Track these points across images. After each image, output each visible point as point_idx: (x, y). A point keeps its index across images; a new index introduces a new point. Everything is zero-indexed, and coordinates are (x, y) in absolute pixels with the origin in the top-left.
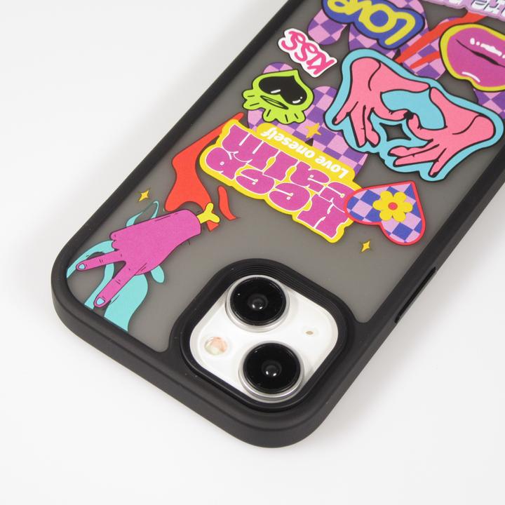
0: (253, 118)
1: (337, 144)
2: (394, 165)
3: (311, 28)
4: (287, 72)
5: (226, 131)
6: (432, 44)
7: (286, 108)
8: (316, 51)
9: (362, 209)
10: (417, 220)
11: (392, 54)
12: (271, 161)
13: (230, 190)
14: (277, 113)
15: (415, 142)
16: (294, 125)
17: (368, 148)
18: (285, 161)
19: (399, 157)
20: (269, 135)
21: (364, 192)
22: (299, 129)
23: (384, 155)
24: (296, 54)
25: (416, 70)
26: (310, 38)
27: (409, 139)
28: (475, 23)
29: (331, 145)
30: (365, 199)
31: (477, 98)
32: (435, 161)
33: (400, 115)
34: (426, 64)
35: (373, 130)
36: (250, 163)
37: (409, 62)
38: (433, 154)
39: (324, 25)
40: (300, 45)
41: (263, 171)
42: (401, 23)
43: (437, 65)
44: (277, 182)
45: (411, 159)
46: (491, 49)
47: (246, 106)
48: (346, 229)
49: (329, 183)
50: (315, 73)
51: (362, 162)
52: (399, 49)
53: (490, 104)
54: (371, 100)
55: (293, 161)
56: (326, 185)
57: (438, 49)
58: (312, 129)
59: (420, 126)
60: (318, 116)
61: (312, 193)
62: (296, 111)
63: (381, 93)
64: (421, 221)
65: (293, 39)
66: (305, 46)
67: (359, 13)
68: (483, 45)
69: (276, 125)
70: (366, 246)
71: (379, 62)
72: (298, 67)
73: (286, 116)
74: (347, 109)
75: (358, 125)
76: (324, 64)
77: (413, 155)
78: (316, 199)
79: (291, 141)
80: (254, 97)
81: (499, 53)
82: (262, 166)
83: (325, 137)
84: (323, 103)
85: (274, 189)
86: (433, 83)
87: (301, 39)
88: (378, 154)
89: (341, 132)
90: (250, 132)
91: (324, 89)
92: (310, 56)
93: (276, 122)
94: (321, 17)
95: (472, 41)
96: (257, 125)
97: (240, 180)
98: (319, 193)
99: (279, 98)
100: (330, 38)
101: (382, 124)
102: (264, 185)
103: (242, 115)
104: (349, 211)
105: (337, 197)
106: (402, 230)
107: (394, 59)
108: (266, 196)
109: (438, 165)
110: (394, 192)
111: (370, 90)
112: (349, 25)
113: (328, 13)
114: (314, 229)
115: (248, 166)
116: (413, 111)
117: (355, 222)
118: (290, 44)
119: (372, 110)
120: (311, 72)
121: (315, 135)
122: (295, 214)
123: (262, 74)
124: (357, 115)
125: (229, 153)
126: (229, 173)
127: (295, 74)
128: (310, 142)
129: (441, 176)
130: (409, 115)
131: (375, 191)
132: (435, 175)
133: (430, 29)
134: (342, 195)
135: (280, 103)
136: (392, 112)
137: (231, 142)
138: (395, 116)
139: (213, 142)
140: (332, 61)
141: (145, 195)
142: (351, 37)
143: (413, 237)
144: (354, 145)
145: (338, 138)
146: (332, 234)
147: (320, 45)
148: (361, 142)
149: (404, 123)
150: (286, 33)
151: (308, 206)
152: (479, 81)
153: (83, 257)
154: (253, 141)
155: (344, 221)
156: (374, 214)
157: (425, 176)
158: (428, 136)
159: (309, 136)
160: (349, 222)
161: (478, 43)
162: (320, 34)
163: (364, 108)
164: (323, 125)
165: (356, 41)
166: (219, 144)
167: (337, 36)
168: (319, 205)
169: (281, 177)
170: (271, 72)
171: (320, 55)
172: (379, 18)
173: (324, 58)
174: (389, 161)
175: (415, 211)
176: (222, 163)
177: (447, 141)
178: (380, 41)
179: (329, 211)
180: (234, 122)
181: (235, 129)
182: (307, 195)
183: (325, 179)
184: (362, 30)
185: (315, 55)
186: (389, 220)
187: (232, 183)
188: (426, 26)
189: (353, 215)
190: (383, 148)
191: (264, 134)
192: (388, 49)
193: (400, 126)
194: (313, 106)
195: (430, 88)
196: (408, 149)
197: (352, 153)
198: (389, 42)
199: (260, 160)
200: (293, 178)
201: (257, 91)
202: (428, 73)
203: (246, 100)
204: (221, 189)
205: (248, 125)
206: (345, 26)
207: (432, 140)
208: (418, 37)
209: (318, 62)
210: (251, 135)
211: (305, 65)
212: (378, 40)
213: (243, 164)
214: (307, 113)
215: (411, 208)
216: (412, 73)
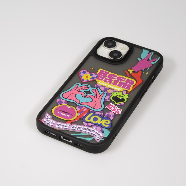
0: (125, 92)
1: (103, 89)
2: (88, 86)
3: (114, 115)
4: (119, 103)
5: (131, 89)
6: (80, 114)
7: (117, 95)
8: (111, 109)
9: (94, 76)
10: (81, 75)
11: (91, 111)
12: (118, 83)
13: (127, 76)
14: (119, 94)
15: (83, 91)
16: (114, 92)
17: (95, 89)
18: (115, 84)
19: (87, 87)
20: (120, 89)
21: (94, 79)
22: (113, 91)
23: (90, 87)
24: (117, 108)
25: (84, 107)
26: (114, 112)
27: (84, 91)
28: (68, 121)
29: (104, 88)
30: (94, 78)
31: (68, 102)
32: (77, 87)
33: (87, 97)
34: (81, 109)
35: (94, 93)
37: (86, 109)
38: (78, 89)
39: (110, 116)
40: (116, 110)
41: (120, 81)
42: (89, 119)
43: (78, 109)
44: (116, 79)
45: (83, 87)
46: (64, 114)
47: (127, 95)
48: (98, 71)
49: (103, 80)
50: (111, 104)
51: (96, 85)
52: (89, 112)
53: (64, 101)
54: (95, 99)
55: (113, 84)
56: (104, 80)
57: (78, 113)
58: (109, 91)
59: (82, 94)
60: (108, 94)
61: (107, 78)
62: (114, 95)
63: (93, 101)
64: (80, 74)
65: (118, 112)
66: (115, 110)
67: (101, 120)
68: (66, 115)
69: (119, 91)
70: (92, 69)
71: (94, 108)
72: (116, 105)
73: (117, 93)
74: (101, 97)
75: (98, 93)
76: (109, 106)
77: (83, 88)
78: (106, 77)
79: (114, 88)
80: (126, 97)
81: (61, 114)
82: (120, 82)
83: (106, 90)
84: (107, 97)
85: (116, 78)
86: (79, 105)
87: (116, 112)
88: (92, 87)
89: (102, 91)
90: (125, 89)
91: (108, 100)
92: (113, 108)
93: (119, 92)
94: (112, 118)
95: (69, 116)
96: (123, 91)
97: (125, 79)
98: (105, 78)
99: (119, 97)
100: (108, 113)
101: (92, 94)
102: (119, 78)
103: (128, 92)
104: (98, 75)
106: (84, 73)
107: (90, 109)
108: (118, 76)
110: (87, 80)
111: (96, 101)
112: (104, 117)
113: (110, 119)
114: (105, 71)
115: (124, 82)
118: (119, 110)
119: (94, 97)
120: (112, 104)
121: (108, 90)
122: (110, 73)
123: (125, 102)
124: (98, 95)
125: (129, 84)
126: (128, 81)
127: (116, 103)
128: (109, 88)
129: (76, 84)
130: (85, 97)
131: (92, 80)
132: (77, 84)
133: (81, 118)
134: (100, 78)
135: (119, 96)
136: (89, 97)
137: (129, 87)
138: (89, 96)
139: (133, 86)
140: (107, 107)
141: (147, 74)
142: (102, 114)
143: (81, 71)
144: (98, 89)
145: (103, 90)
146: (101, 70)
147: (111, 111)
148: (96, 90)
149: (86, 95)
150: (120, 113)
151: (107, 75)
152: (67, 106)
153: (157, 61)
154: (124, 87)
155: (98, 73)
156: (91, 75)
157: (80, 84)
158: (80, 93)
159: (110, 90)
160: (97, 73)
161: (67, 116)
162: (111, 114)
163: (97, 97)
164: (107, 92)
165: (101, 113)
166: (132, 86)
167: (106, 114)
168: (105, 75)
169: (115, 81)
170: (123, 103)
171: (110, 108)
172: (95, 119)
173: (109, 108)
174: (89, 86)
175: (82, 77)
176: (130, 82)
177: (75, 92)
178: (94, 114)
179: (102, 75)
180: (130, 91)
181: (129, 89)
183: (104, 81)
184: (100, 116)
185: (112, 108)
186: (88, 74)
187: (127, 78)
188: (82, 119)
189: (97, 74)
190: (91, 89)
191: (121, 89)
192: (92, 112)
193: (87, 94)
194: (110, 96)
195: (80, 103)
196: (84, 89)
197: (99, 87)
198: (92, 114)
199: (121, 84)
200: (112, 80)
202: (80, 107)
203: (128, 96)
204: (129, 77)
205: (126, 90)
206: (105, 117)
207: (78, 92)
208: (84, 116)
209: (110, 107)
210: (124, 88)
211: (114, 106)
212: (95, 114)
213: (125, 82)
214: (111, 95)
215: (83, 77)
216: (85, 106)
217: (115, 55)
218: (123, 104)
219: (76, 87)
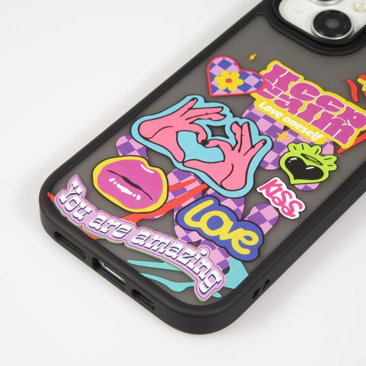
0: (330, 149)
1: (264, 126)
2: (223, 108)
3: (275, 218)
4: (300, 183)
5: (351, 141)
6: (174, 197)
7: (303, 155)
8: (273, 198)
9: (252, 80)
10: (213, 71)
11: (210, 192)
12: (317, 116)
13: (350, 99)
14: (310, 151)
15: (203, 123)
16: (297, 142)
17: (241, 121)
18: (307, 116)
19: (218, 113)
20: (318, 136)
21: (248, 92)
22: (293, 138)
23: (230, 115)
24: (291, 197)
25: (192, 177)
26: (277, 209)
27: (208, 125)
28: (133, 213)
29: (269, 125)
30: (250, 87)
31: (148, 153)
32: (191, 108)
33: (211, 144)
34: (181, 182)
35: (235, 134)
36: (333, 116)
37: (197, 184)
38: (191, 113)
39: (264, 220)
40: (287, 204)
41: (324, 110)
42: (197, 218)
43: (173, 179)
44: (314, 102)
45: (209, 111)
46: (124, 190)
47: (335, 158)
48: (265, 68)
49: (274, 99)
50: (276, 181)
51: (247, 112)
52: (203, 195)
53: (137, 146)
54: (232, 156)
55: (300, 115)
56: (277, 98)
57: (170, 193)
58: (283, 138)
59: (197, 134)
60: (277, 147)
61: (288, 93)
62: (295, 152)
63: (224, 161)
64: (211, 68)
65: (293, 209)
66: (282, 203)
67: (232, 229)
68: (130, 193)
69: (312, 143)
70: (252, 57)
71: (221, 186)
72: (290, 186)
73: (303, 149)
74: (253, 151)
75: (246, 138)
76: (268, 188)
77: (207, 114)
78: (286, 89)
79: (301, 130)
80: (328, 165)
81: (119, 186)
82: (323, 114)
83: (274, 131)
84: (272, 156)
85: (316, 98)
86: (180, 166)
87: (286, 210)
88: (234, 116)
89: (260, 134)
90: (333, 139)
91: (271, 167)
92: (279, 195)
93: (312, 145)
94: (266, 227)
95: (139, 198)
96: (326, 143)
97: (342, 106)
98: (283, 92)
99: (307, 163)
100: (260, 209)
101: (228, 137)
102: (323, 101)
103: (338, 152)
104: (262, 80)
105: (270, 89)
106: (224, 65)
107: (209, 187)
108: (322, 93)
109: (189, 105)
110: (227, 90)
111: (232, 164)
112: (242, 220)
113: (259, 231)
114: (289, 70)
115: (335, 115)
116: (201, 146)
117: (258, 72)
118: (296, 206)
119: (233, 149)
120: (279, 182)
121: (281, 133)
122: (301, 80)
123: (320, 182)
124: (246, 145)
125: (349, 124)
126: (349, 113)
127: (293, 181)
128: (286, 128)
129: (189, 98)
130: (205, 143)
131: (240, 92)
132: (193, 99)
133: (173, 211)
134: (265, 90)
135: (307, 158)
136: (218, 146)
137: (347, 132)
138: (215, 143)
139: (361, 133)
140: (261, 189)
142: (242, 208)
143: (217, 61)
144: (252, 124)
145: (264, 129)
146: (276, 67)
147: (270, 204)
148: (245, 127)
149: (210, 137)
150: (297, 216)
151: (292, 85)
152: (142, 165)
154: (330, 131)
155: (266, 74)
156: (243, 76)
157: (201, 99)
158: (193, 127)
159: (286, 133)
160: (263, 73)
161: (134, 195)
162: (269, 213)
163: (239, 151)
164: (274, 140)
165: (239, 205)
166: (357, 131)
167: (254, 210)
168: (283, 84)
169: (310, 106)
170: (313, 184)
171: (270, 195)
172: (215, 223)
173: (267, 192)
174: (226, 111)
175: (213, 77)
176: (355, 117)
177: (179, 122)
178: (218, 203)
179: (277, 80)
180: (345, 146)
181: (345, 142)
182: (292, 92)
183: (277, 102)
184: (232, 214)
185: (274, 195)
186: (233, 72)
187: (347, 104)
188: (175, 213)
189: (259, 77)
190: (229, 120)
191: (321, 136)
192: (211, 196)
193: (213, 135)
194: (281, 155)
195: (183, 162)
196: (210, 119)
197: (254, 118)
198: (210, 202)
199: (326, 118)
200: (302, 104)
201: (326, 169)
202: (181, 174)
203: (335, 163)
204: (356, 100)
205: (334, 144)
206: (246, 219)
207: (190, 123)
208: (184, 205)
209: (273, 189)
210: (332, 135)
211: (284, 187)
212: (220, 204)
213: (339, 116)
214: (286, 150)
215: (216, 79)
216: (195, 175)
217: (332, 24)
218: (314, 187)
219: (186, 108)
